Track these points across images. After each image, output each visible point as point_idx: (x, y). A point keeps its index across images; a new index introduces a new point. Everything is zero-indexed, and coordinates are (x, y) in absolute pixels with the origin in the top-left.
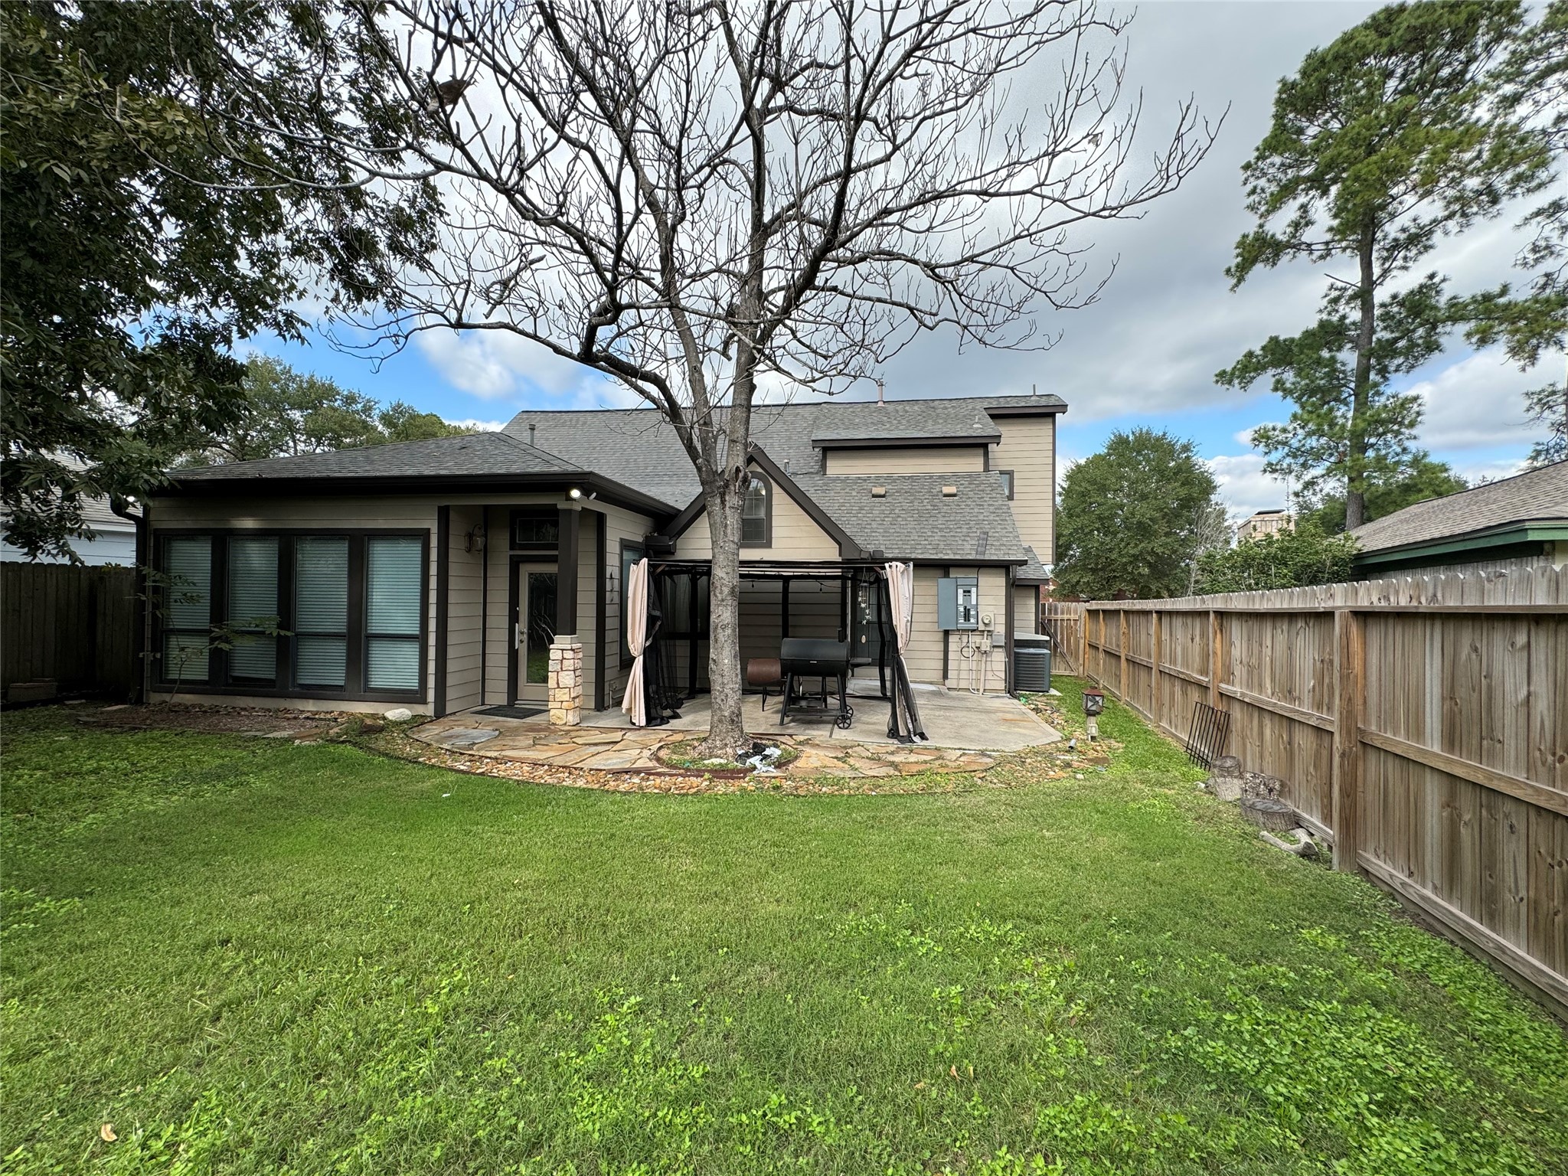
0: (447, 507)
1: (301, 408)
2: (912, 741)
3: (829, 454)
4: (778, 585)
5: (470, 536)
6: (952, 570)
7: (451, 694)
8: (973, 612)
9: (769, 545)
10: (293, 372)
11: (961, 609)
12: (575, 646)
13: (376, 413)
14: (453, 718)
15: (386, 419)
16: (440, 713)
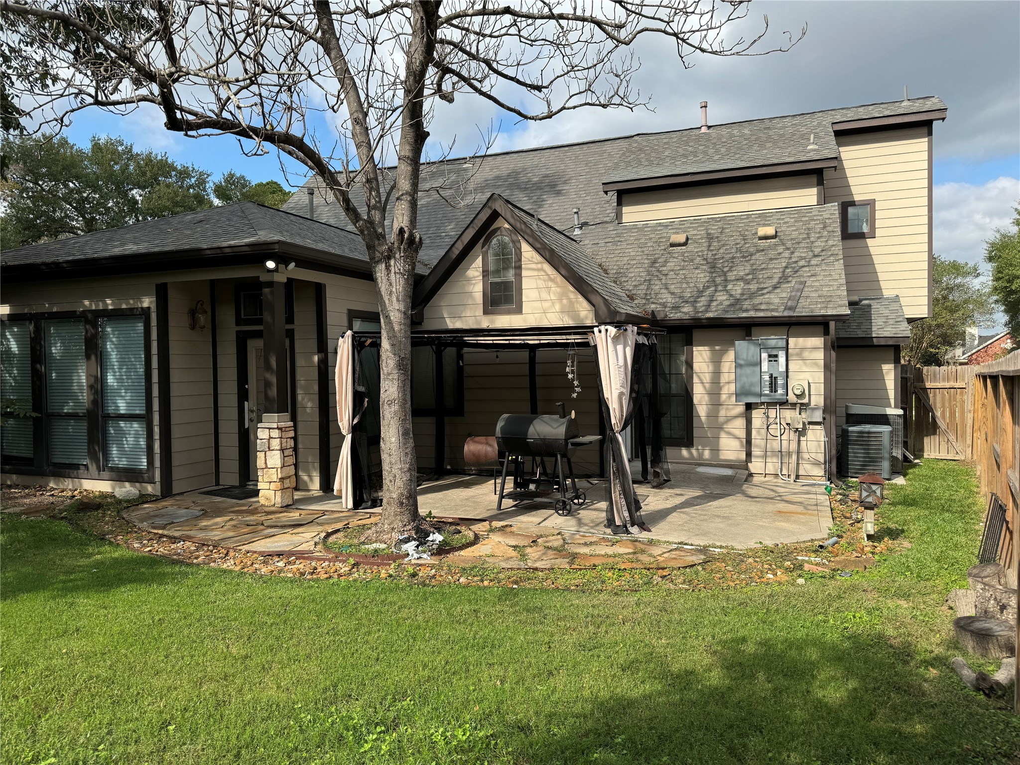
0: (165, 285)
1: (143, 188)
2: (628, 532)
3: (625, 198)
4: (525, 354)
5: (193, 313)
6: (754, 330)
7: (177, 474)
8: (780, 382)
9: (519, 310)
10: (135, 150)
11: (766, 377)
12: (282, 424)
13: (210, 186)
14: (178, 498)
15: (220, 192)
16: (167, 492)
